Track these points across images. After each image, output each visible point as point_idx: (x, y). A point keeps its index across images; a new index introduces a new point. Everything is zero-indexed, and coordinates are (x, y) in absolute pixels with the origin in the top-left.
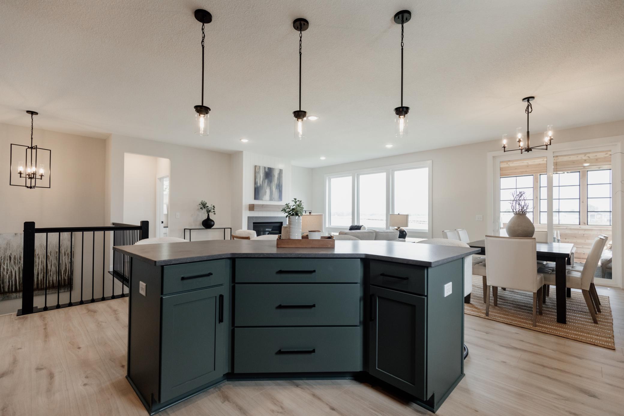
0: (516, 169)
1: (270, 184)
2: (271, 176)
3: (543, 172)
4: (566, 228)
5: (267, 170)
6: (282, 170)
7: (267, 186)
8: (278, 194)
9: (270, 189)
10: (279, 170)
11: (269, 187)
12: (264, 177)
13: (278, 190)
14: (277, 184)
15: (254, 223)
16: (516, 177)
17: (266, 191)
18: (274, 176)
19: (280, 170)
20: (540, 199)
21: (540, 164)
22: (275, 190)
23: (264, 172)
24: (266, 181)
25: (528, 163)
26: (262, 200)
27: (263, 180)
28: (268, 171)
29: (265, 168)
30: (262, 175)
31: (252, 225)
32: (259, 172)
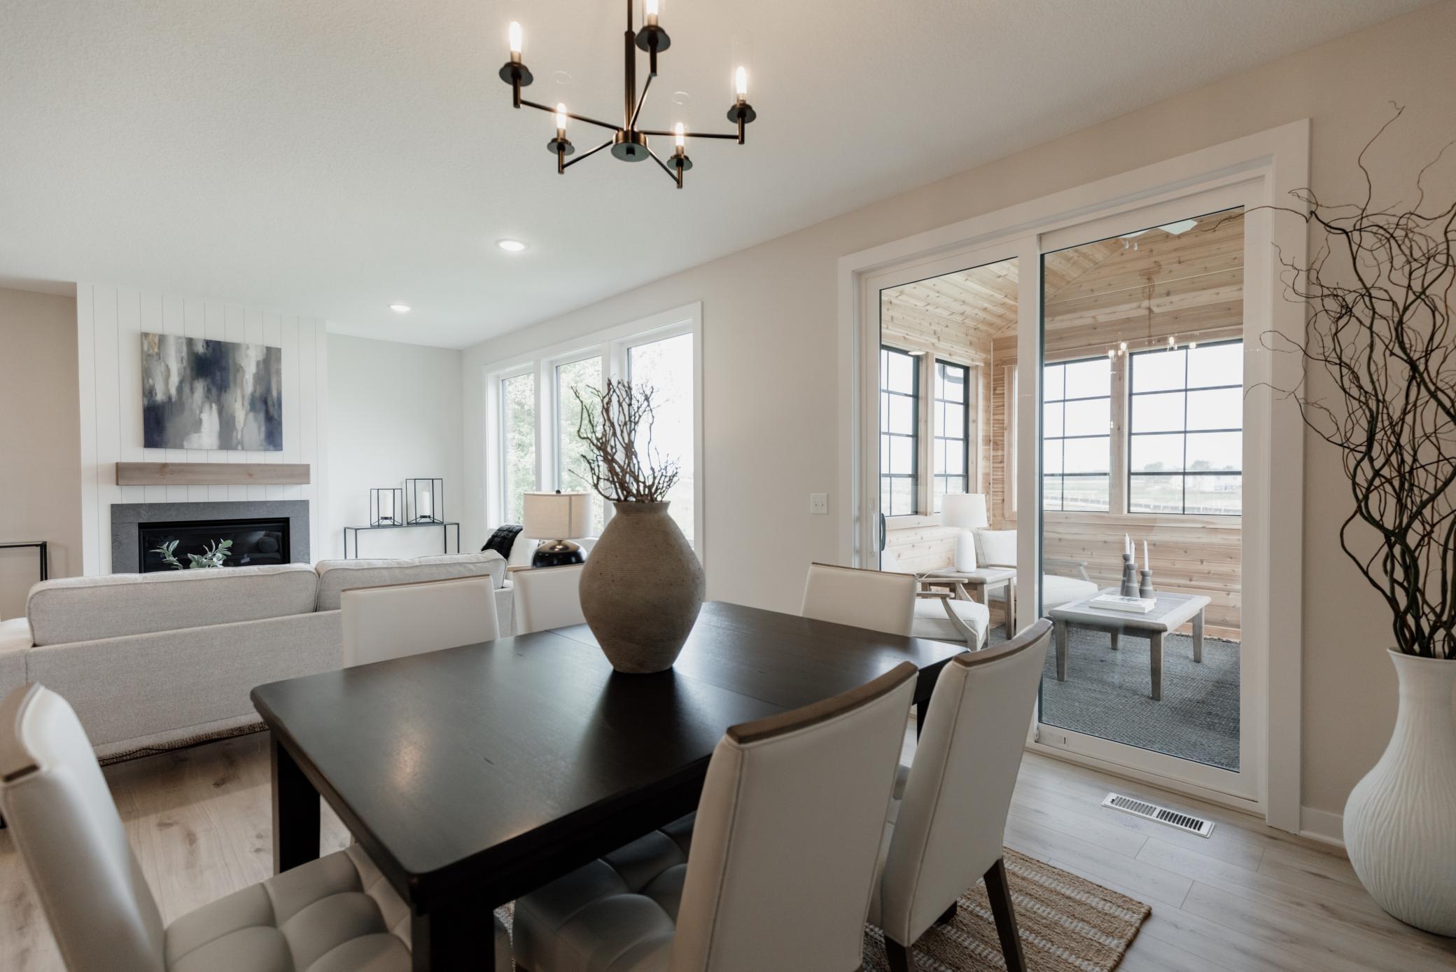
0: (1061, 338)
1: (219, 396)
2: (224, 369)
3: (1141, 344)
4: (1202, 527)
5: (200, 349)
6: (279, 350)
7: (203, 403)
8: (263, 429)
9: (220, 412)
10: (265, 351)
11: (214, 405)
12: (188, 371)
13: (262, 416)
14: (253, 395)
15: (142, 526)
16: (1065, 363)
17: (201, 420)
18: (239, 369)
19: (269, 349)
20: (1130, 434)
21: (1128, 320)
22: (246, 415)
23: (184, 354)
24: (200, 386)
25: (1094, 317)
26: (181, 447)
27: (181, 382)
28: (205, 354)
29: (190, 342)
30: (175, 364)
31: (135, 532)
32: (158, 354)
